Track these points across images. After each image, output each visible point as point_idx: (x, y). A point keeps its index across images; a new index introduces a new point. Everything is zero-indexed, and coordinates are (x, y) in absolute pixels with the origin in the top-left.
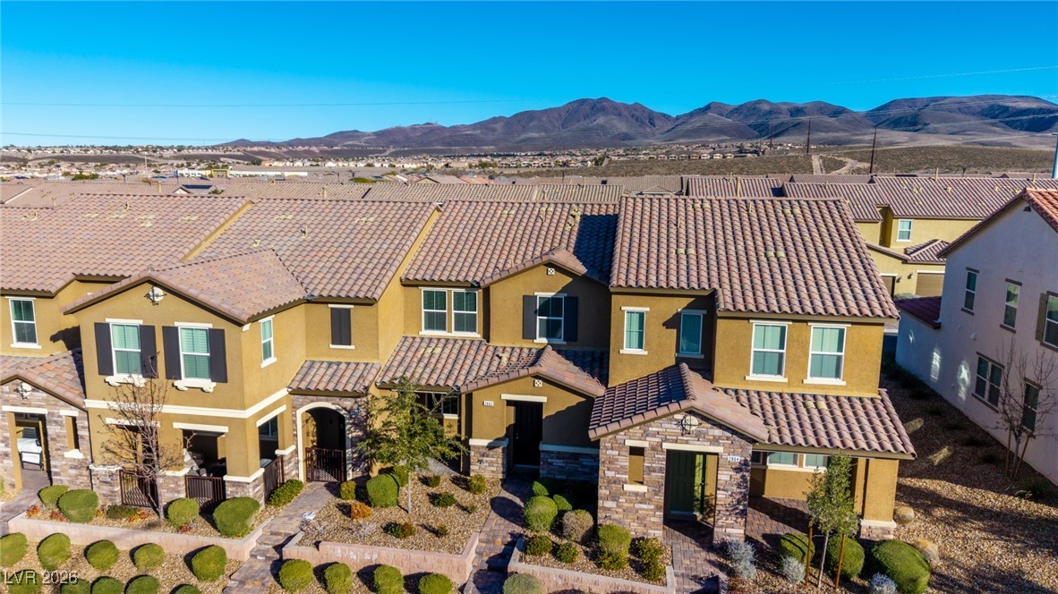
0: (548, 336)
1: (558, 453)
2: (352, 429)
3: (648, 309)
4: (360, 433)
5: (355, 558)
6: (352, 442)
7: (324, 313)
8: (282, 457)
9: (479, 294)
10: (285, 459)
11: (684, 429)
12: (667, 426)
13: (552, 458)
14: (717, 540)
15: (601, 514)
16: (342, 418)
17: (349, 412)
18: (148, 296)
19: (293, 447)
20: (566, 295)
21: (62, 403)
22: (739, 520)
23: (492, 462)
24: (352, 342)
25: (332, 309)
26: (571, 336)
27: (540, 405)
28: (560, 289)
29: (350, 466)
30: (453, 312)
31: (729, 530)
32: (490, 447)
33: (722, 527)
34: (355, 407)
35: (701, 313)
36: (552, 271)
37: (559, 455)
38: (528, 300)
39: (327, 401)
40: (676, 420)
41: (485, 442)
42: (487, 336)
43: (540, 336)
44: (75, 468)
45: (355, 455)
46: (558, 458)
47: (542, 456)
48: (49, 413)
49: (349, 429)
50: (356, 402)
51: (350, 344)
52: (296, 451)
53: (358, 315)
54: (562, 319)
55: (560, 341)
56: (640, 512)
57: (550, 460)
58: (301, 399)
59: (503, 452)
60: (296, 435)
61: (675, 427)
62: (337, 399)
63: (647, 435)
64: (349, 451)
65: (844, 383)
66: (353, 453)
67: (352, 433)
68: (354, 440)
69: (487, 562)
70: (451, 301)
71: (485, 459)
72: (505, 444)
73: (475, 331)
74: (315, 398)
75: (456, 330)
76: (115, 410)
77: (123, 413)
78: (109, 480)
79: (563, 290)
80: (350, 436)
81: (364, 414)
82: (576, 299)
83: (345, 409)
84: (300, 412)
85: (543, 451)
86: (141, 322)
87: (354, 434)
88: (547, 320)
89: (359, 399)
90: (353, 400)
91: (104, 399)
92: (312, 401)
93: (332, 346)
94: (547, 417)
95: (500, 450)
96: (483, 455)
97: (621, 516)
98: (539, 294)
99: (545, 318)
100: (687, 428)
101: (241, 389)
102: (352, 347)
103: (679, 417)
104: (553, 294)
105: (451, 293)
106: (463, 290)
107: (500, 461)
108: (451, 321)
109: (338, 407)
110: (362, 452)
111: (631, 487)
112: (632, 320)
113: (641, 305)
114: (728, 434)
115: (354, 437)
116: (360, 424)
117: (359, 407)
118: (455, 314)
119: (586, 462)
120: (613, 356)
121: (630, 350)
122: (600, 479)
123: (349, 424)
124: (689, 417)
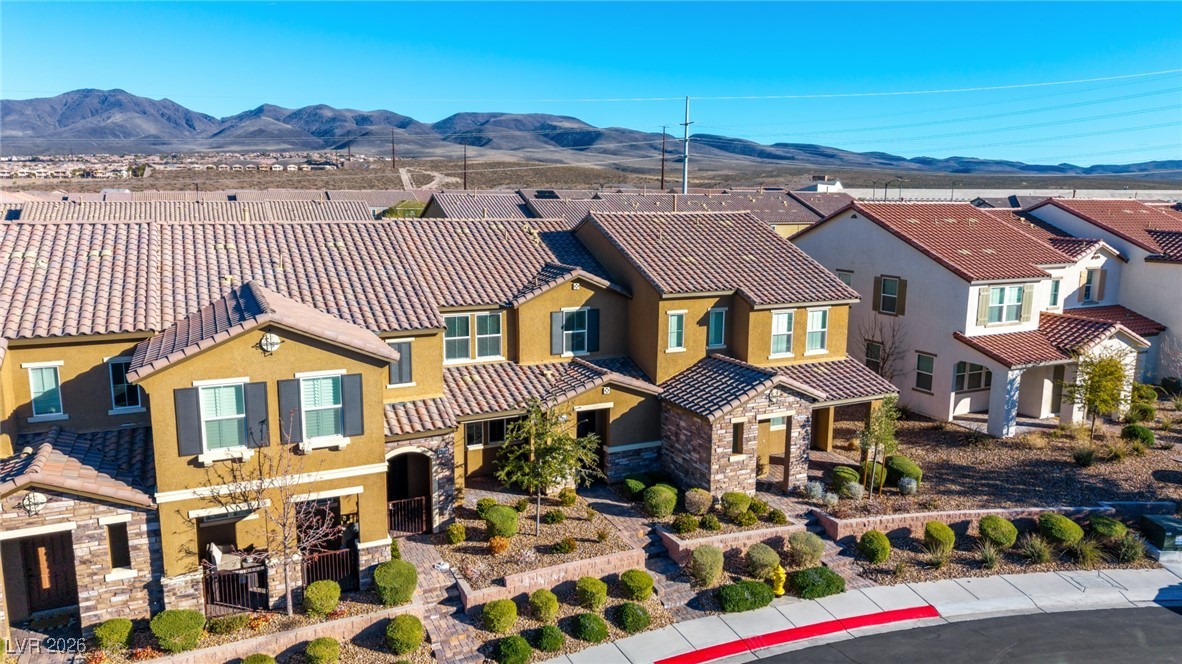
0: (573, 350)
1: (624, 452)
2: (439, 470)
4: (446, 473)
6: (439, 484)
9: (503, 315)
11: (770, 400)
12: (760, 401)
14: (791, 486)
15: (713, 487)
16: (429, 459)
17: (436, 452)
18: (260, 346)
20: (589, 308)
21: (102, 508)
22: (805, 466)
24: (413, 379)
26: (594, 347)
28: (583, 302)
29: (437, 511)
30: (477, 336)
31: (798, 477)
33: (793, 475)
34: (443, 444)
35: (723, 310)
36: (577, 286)
37: (625, 454)
38: (555, 316)
39: (410, 444)
40: (766, 395)
42: (514, 355)
43: (567, 350)
44: (123, 592)
45: (442, 498)
46: (623, 457)
47: (609, 458)
48: (79, 527)
49: (436, 471)
50: (443, 440)
51: (411, 381)
53: (419, 348)
54: (586, 331)
55: (585, 353)
56: (740, 478)
57: (617, 461)
58: (385, 448)
61: (764, 401)
62: (422, 440)
63: (747, 412)
64: (435, 495)
65: (827, 352)
66: (440, 496)
67: (438, 474)
68: (440, 481)
69: (645, 551)
70: (473, 326)
73: (498, 353)
75: (480, 355)
76: (203, 499)
77: (216, 500)
78: (191, 591)
79: (586, 304)
80: (437, 478)
81: (451, 451)
82: (598, 310)
83: (431, 450)
85: (611, 454)
86: (247, 380)
87: (441, 476)
88: (573, 334)
89: (446, 437)
90: (440, 438)
91: (186, 488)
92: (396, 448)
93: (389, 386)
94: (612, 422)
97: (727, 485)
98: (565, 310)
99: (571, 332)
100: (774, 400)
101: (381, 438)
102: (413, 384)
103: (768, 392)
104: (577, 308)
105: (473, 317)
106: (487, 313)
108: (474, 347)
109: (423, 449)
110: (450, 493)
111: (735, 458)
112: (673, 322)
113: (681, 309)
114: (798, 399)
115: (442, 479)
116: (448, 463)
117: (448, 443)
118: (479, 339)
119: (646, 455)
120: (660, 356)
121: (673, 349)
122: (712, 457)
123: (435, 465)
124: (775, 391)
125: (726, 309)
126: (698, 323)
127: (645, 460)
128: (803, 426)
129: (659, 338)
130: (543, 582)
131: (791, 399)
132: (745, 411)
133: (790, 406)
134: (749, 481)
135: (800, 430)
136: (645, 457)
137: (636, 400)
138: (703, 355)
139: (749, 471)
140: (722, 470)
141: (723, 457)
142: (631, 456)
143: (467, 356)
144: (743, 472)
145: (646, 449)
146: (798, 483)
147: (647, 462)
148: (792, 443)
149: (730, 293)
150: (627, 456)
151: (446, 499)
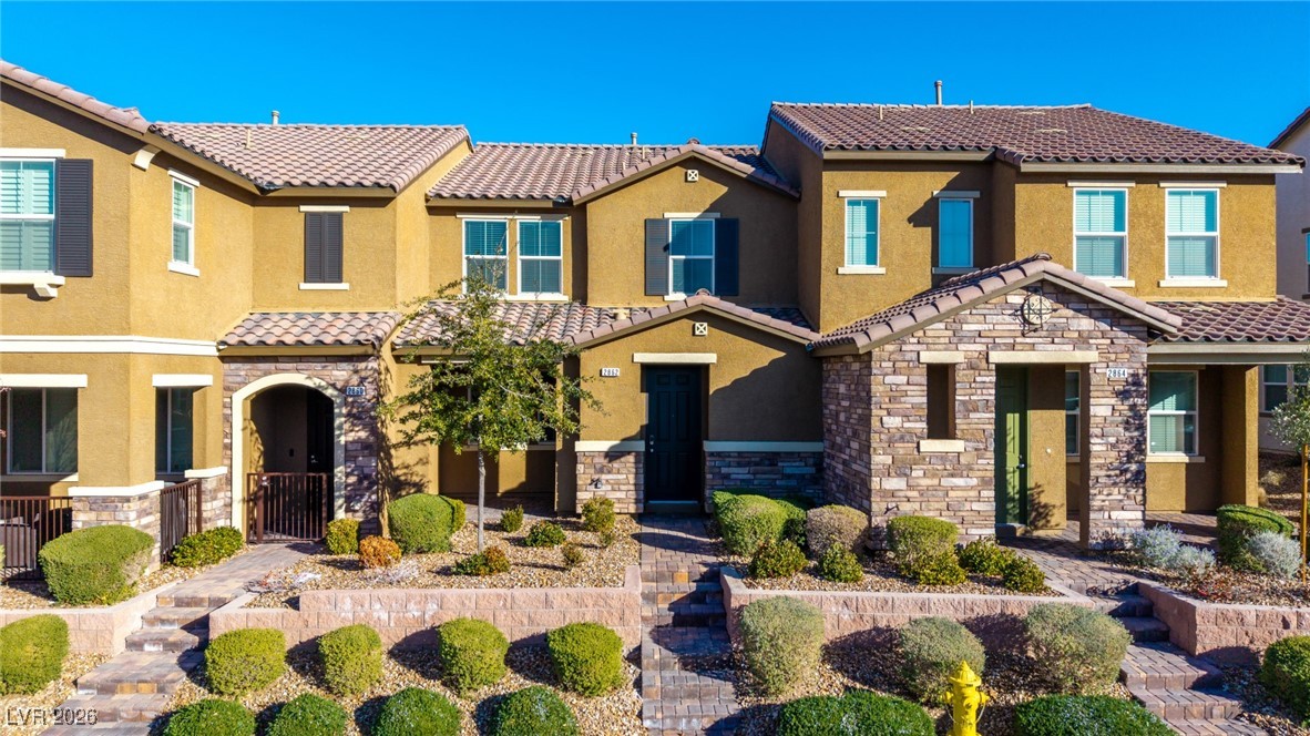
0: (688, 289)
1: (740, 454)
3: (883, 193)
4: (363, 434)
5: (384, 616)
6: (346, 450)
7: (291, 223)
8: (199, 482)
9: (565, 224)
10: (208, 486)
11: (1026, 321)
12: (995, 319)
13: (729, 466)
15: (877, 505)
16: (329, 402)
17: (342, 391)
19: (224, 470)
20: (718, 215)
22: (1133, 492)
23: (618, 483)
24: (344, 276)
25: (306, 213)
26: (728, 284)
27: (702, 370)
28: (707, 206)
29: (342, 501)
30: (519, 257)
31: (1115, 515)
32: (613, 455)
33: (1101, 509)
34: (355, 380)
35: (966, 196)
36: (694, 174)
38: (653, 227)
39: (298, 371)
40: (1012, 306)
41: (605, 446)
42: (581, 294)
43: (675, 290)
45: (352, 479)
46: (739, 465)
47: (709, 463)
49: (341, 427)
50: (356, 372)
51: (341, 281)
52: (229, 480)
53: (356, 223)
54: (713, 257)
56: (951, 494)
57: (724, 470)
58: (243, 369)
59: (637, 462)
60: (229, 447)
61: (1009, 319)
62: (317, 366)
63: (961, 340)
64: (339, 471)
65: (1223, 283)
66: (348, 475)
67: (347, 434)
68: (350, 447)
69: (669, 609)
70: (514, 235)
71: (604, 477)
72: (641, 446)
73: (558, 290)
74: (272, 366)
75: (525, 288)
79: (713, 208)
80: (343, 440)
81: (371, 393)
82: (735, 222)
83: (334, 386)
84: (240, 398)
85: (712, 454)
87: (351, 436)
88: (685, 261)
89: (362, 365)
90: (349, 366)
92: (267, 373)
93: (304, 286)
94: (714, 392)
95: (631, 458)
96: (601, 471)
97: (917, 506)
98: (673, 216)
99: (683, 257)
100: (1034, 319)
101: (124, 288)
102: (344, 286)
103: (1016, 299)
104: (696, 215)
105: (515, 223)
106: (535, 219)
107: (632, 480)
108: (516, 275)
109: (317, 381)
110: (366, 471)
112: (856, 216)
113: (871, 188)
114: (1104, 326)
115: (351, 442)
116: (364, 415)
117: (362, 380)
118: (523, 261)
119: (790, 468)
120: (827, 281)
121: (854, 265)
122: (875, 437)
123: (340, 415)
124: (1035, 299)
125: (977, 194)
126: (910, 220)
127: (789, 476)
128: (1123, 395)
129: (824, 244)
131: (1086, 324)
132: (957, 338)
133: (1083, 340)
134: (976, 506)
135: (1113, 401)
136: (788, 471)
137: (767, 356)
138: (924, 283)
139: (974, 482)
140: (901, 468)
141: (902, 439)
142: (756, 464)
143: (501, 288)
144: (960, 481)
145: (790, 455)
146: (1118, 532)
147: (793, 483)
148: (1094, 430)
149: (981, 156)
150: (748, 464)
151: (360, 481)
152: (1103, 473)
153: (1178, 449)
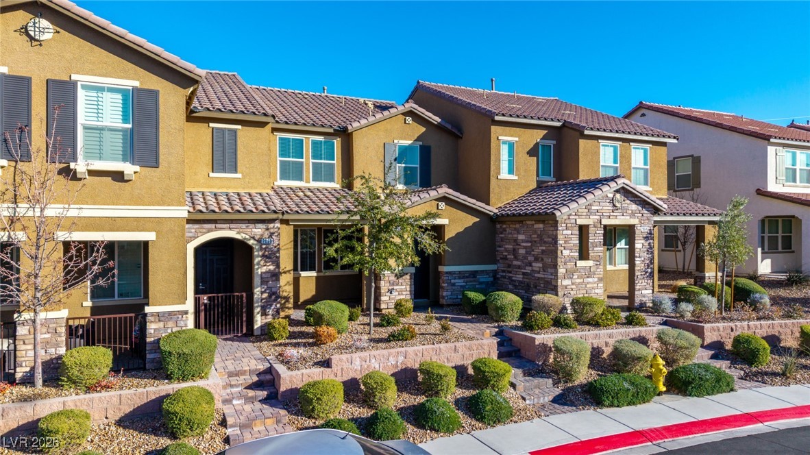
1: (460, 272)
2: (262, 263)
3: (517, 139)
4: (271, 268)
6: (262, 279)
7: (203, 134)
9: (337, 142)
11: (614, 206)
12: (603, 204)
13: (455, 279)
15: (560, 293)
16: (250, 248)
17: (259, 241)
20: (421, 143)
22: (649, 282)
23: (402, 290)
24: (239, 169)
25: (213, 128)
26: (426, 181)
27: (441, 228)
28: (415, 138)
29: (259, 309)
30: (311, 161)
31: (643, 292)
32: (398, 275)
33: (639, 290)
34: (267, 234)
35: (551, 143)
36: (409, 120)
37: (461, 275)
39: (230, 229)
40: (610, 198)
42: (348, 185)
43: (400, 182)
45: (265, 295)
46: (460, 278)
47: (442, 277)
49: (258, 264)
50: (267, 229)
51: (236, 172)
53: (246, 137)
54: (418, 166)
56: (588, 286)
57: (453, 281)
58: (194, 228)
59: (410, 279)
61: (608, 204)
62: (244, 227)
63: (591, 214)
64: (257, 292)
65: (650, 189)
66: (262, 293)
67: (261, 268)
68: (264, 276)
70: (308, 149)
72: (412, 270)
73: (333, 181)
74: (213, 226)
79: (418, 139)
80: (259, 271)
81: (276, 242)
82: (430, 147)
83: (253, 238)
84: (191, 247)
85: (443, 273)
86: (6, 70)
87: (264, 269)
88: (405, 167)
89: (271, 226)
90: (264, 226)
92: (210, 231)
93: (212, 175)
94: (448, 238)
95: (408, 277)
96: (393, 284)
97: (576, 292)
98: (398, 142)
99: (404, 165)
100: (617, 204)
102: (239, 175)
103: (611, 196)
104: (410, 142)
105: (309, 140)
106: (321, 138)
107: (408, 287)
108: (309, 171)
109: (244, 235)
110: (274, 290)
111: (581, 263)
112: (504, 150)
113: (512, 136)
115: (264, 273)
116: (272, 256)
117: (272, 234)
118: (313, 163)
119: (482, 278)
120: (493, 181)
121: (504, 174)
122: (559, 260)
123: (258, 256)
124: (618, 196)
125: (555, 142)
126: (528, 153)
127: (481, 283)
128: (646, 238)
129: (492, 163)
130: (377, 366)
131: (634, 207)
133: (633, 215)
134: (597, 291)
135: (643, 241)
136: (482, 280)
137: (471, 220)
138: (534, 185)
139: (596, 280)
140: (569, 275)
141: (570, 261)
142: (467, 277)
143: (301, 179)
144: (590, 280)
145: (482, 272)
146: (645, 300)
147: (483, 286)
148: (637, 255)
149: (558, 124)
150: (463, 277)
151: (270, 296)
152: (640, 274)
153: (626, 264)
